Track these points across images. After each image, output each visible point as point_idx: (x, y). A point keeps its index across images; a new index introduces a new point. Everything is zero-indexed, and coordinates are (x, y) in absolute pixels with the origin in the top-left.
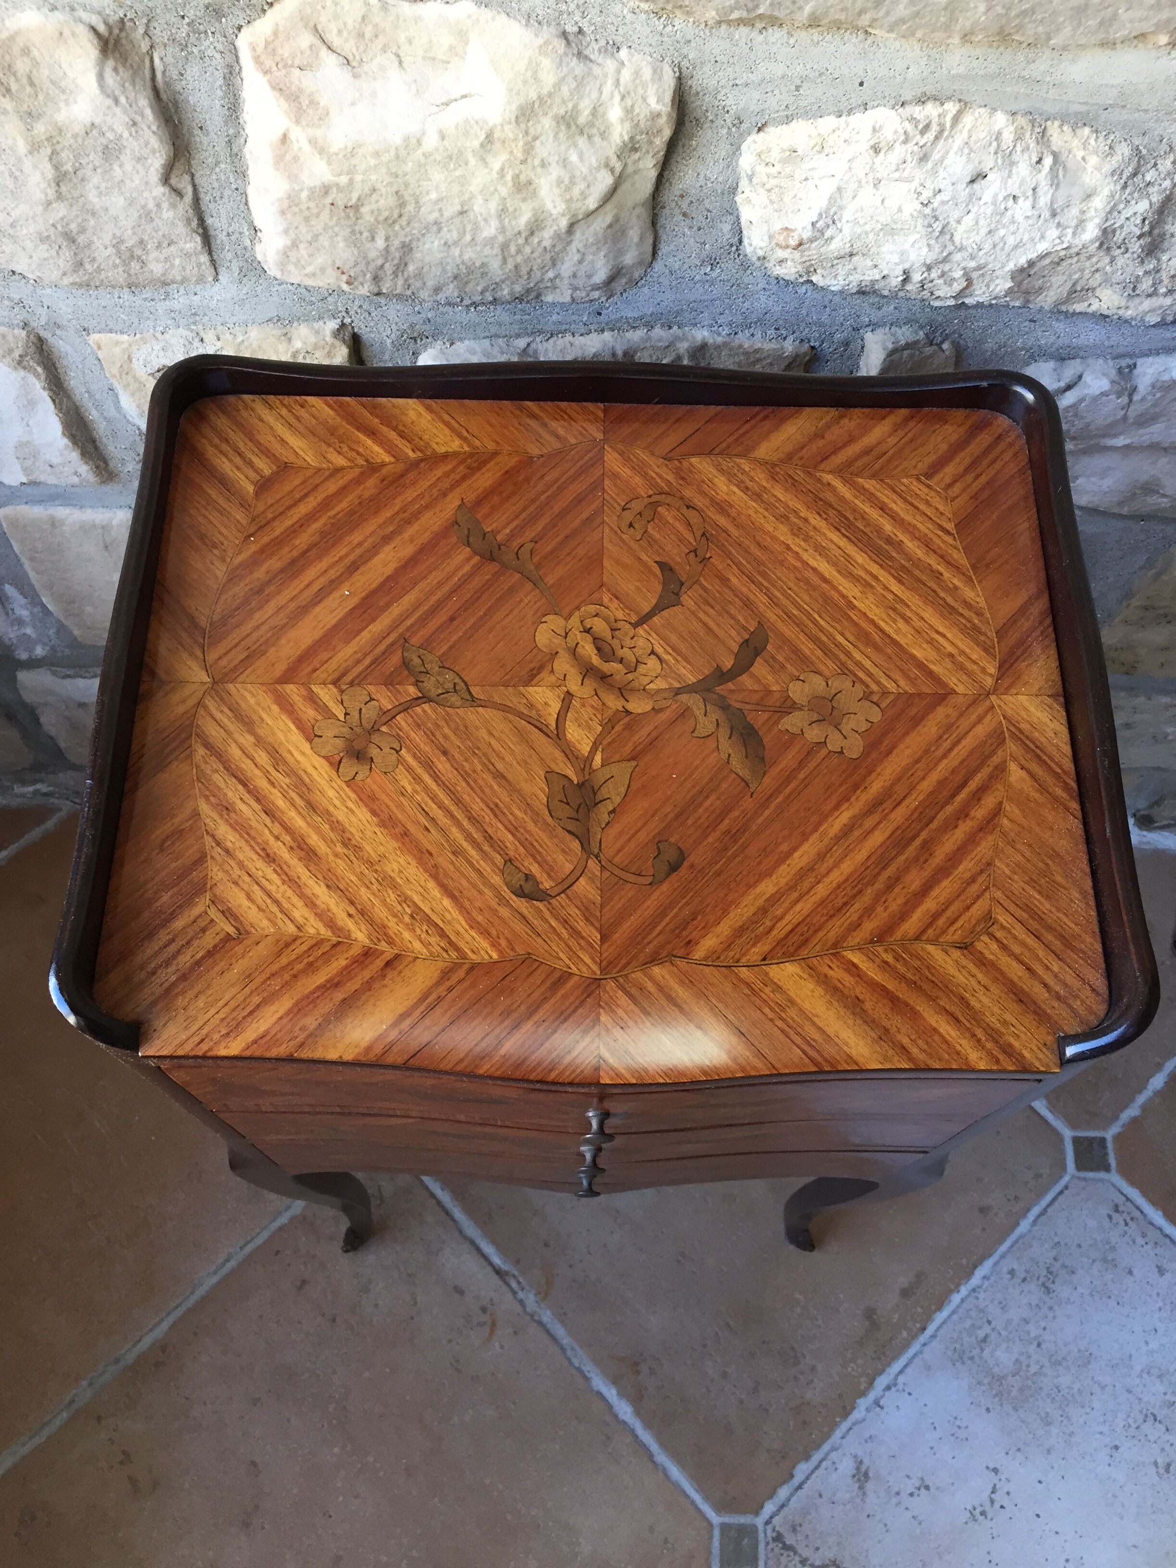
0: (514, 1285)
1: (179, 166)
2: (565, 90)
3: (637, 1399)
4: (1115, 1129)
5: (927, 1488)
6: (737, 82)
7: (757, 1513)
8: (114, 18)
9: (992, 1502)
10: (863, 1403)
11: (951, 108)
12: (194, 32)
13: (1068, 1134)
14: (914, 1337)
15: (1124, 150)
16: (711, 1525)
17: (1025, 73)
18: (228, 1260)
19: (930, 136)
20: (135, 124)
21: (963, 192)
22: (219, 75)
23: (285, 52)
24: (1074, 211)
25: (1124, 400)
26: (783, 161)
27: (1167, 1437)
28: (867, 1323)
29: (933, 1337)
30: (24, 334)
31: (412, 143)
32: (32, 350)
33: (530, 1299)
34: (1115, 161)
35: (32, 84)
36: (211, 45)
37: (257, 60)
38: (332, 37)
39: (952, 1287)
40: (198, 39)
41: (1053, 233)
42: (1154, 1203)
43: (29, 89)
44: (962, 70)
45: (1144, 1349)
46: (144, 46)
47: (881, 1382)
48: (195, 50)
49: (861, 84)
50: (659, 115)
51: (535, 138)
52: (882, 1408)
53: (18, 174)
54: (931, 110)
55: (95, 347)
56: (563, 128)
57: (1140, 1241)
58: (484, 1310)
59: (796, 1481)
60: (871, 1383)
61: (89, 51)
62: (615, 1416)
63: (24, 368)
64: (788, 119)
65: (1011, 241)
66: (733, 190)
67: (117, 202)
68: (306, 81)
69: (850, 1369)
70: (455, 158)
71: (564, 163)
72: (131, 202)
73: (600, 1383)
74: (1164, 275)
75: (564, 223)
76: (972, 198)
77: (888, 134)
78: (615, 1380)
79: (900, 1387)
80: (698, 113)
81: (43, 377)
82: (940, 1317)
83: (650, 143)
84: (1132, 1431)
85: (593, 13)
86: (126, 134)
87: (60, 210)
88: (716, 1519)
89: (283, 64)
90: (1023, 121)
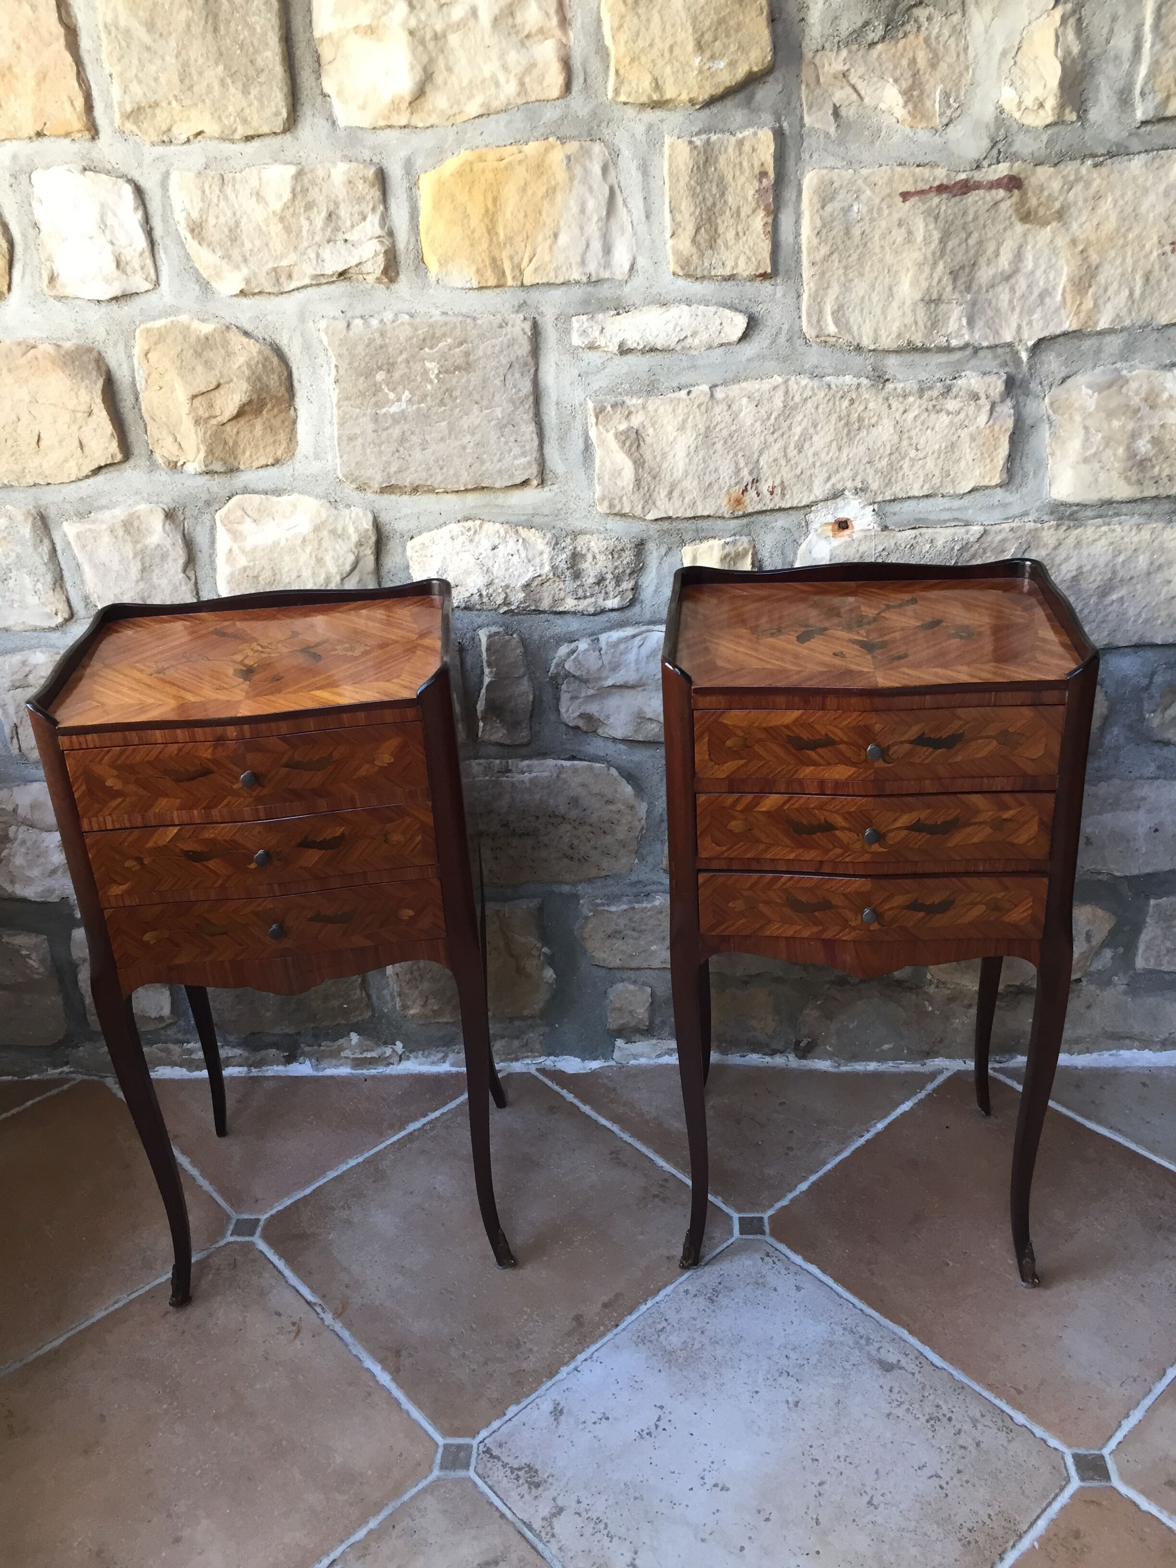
0: (319, 1310)
1: (191, 566)
2: (331, 520)
3: (395, 1373)
4: (771, 1212)
5: (607, 1419)
6: (397, 517)
7: (474, 1437)
8: (172, 506)
9: (657, 1426)
10: (564, 1370)
11: (478, 522)
12: (200, 513)
13: (736, 1216)
14: (609, 1331)
15: (549, 535)
16: (437, 1444)
17: (497, 503)
18: (116, 1303)
19: (472, 532)
21: (491, 553)
22: (208, 529)
23: (232, 518)
24: (538, 560)
25: (597, 653)
26: (421, 549)
27: (797, 1385)
28: (575, 1323)
29: (624, 1330)
31: (276, 544)
33: (328, 1318)
34: (546, 540)
35: (139, 530)
36: (206, 517)
37: (222, 521)
38: (249, 512)
39: (642, 1301)
40: (201, 516)
41: (531, 569)
42: (796, 1251)
43: (138, 532)
44: (475, 504)
45: (783, 1333)
46: (182, 518)
47: (580, 1357)
48: (200, 520)
49: (440, 513)
50: (369, 532)
51: (322, 539)
52: (579, 1372)
54: (470, 523)
56: (332, 535)
57: (783, 1271)
58: (294, 1324)
59: (506, 1418)
60: (573, 1357)
61: (162, 516)
62: (377, 1382)
64: (420, 533)
65: (516, 573)
66: (408, 567)
67: (164, 582)
68: (239, 527)
69: (558, 1350)
70: (292, 550)
71: (334, 550)
72: (170, 581)
73: (369, 1363)
74: (586, 587)
75: (338, 578)
76: (495, 556)
77: (455, 533)
78: (382, 1362)
79: (595, 1358)
80: (386, 534)
82: (630, 1319)
83: (368, 542)
84: (770, 1382)
85: (338, 493)
87: (142, 585)
88: (440, 1440)
89: (231, 522)
90: (506, 526)
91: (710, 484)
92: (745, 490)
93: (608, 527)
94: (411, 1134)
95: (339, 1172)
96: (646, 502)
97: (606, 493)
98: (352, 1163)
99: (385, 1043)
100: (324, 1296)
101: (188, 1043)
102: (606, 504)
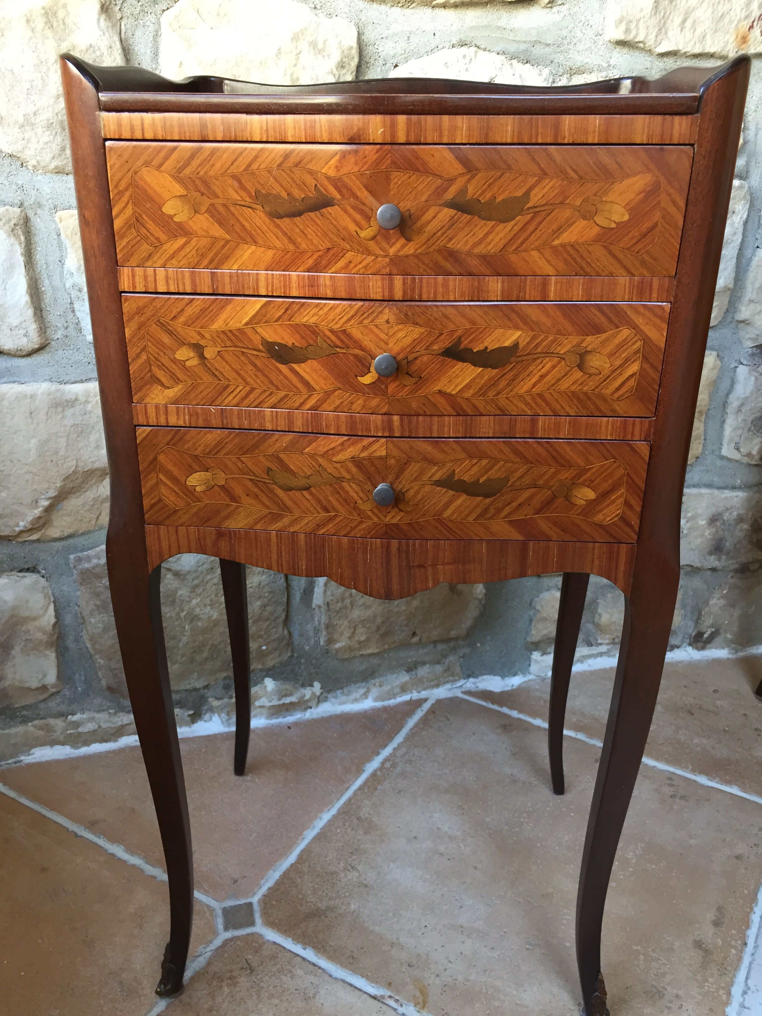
0: (392, 1003)
2: (311, 29)
6: (383, 36)
11: (473, 49)
12: (142, 11)
14: (742, 951)
17: (499, 25)
19: (467, 60)
20: (111, 47)
22: (151, 35)
23: (182, 23)
28: (700, 952)
29: (756, 947)
30: (19, 210)
32: (21, 222)
33: (409, 1010)
35: (64, 24)
36: (150, 19)
37: (170, 26)
38: (205, 16)
39: (748, 910)
40: (144, 16)
43: (62, 26)
44: (473, 24)
46: (119, 16)
47: (737, 990)
48: (141, 22)
49: (434, 34)
50: (351, 48)
51: (300, 53)
52: (749, 1008)
53: (45, 78)
54: (465, 51)
55: (58, 221)
56: (312, 48)
60: (728, 992)
63: (14, 235)
64: (406, 60)
68: (193, 35)
69: (706, 988)
79: (753, 989)
81: (23, 245)
82: (752, 933)
83: (350, 65)
86: (106, 53)
89: (181, 27)
90: (502, 57)
91: (722, 15)
92: (751, 27)
93: (612, 62)
94: (374, 775)
95: (316, 831)
96: (660, 30)
97: (625, 14)
98: (326, 817)
99: (303, 686)
100: (390, 984)
101: (73, 714)
102: (623, 27)
